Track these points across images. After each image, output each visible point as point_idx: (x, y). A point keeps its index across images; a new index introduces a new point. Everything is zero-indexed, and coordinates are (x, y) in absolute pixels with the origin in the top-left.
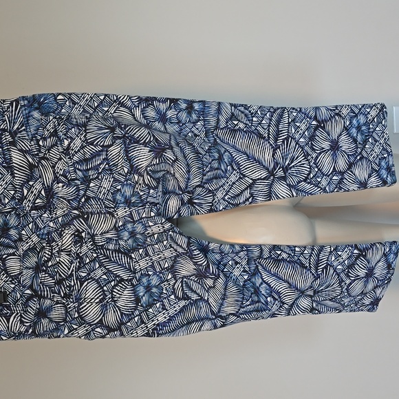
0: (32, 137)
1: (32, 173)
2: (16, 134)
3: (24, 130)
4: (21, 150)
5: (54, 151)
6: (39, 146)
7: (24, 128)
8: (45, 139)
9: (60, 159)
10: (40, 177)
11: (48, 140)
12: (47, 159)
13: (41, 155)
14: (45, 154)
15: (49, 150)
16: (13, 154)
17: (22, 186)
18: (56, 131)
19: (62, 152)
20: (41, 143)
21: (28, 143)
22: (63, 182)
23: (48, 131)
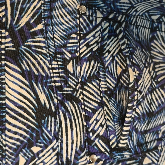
0: (56, 53)
1: (40, 126)
2: (25, 40)
3: (41, 31)
4: (27, 75)
5: (92, 86)
6: (67, 72)
7: (40, 27)
8: (78, 61)
9: (102, 104)
10: (56, 137)
11: (85, 65)
12: (78, 101)
13: (68, 90)
14: (75, 90)
15: (83, 84)
16: (8, 80)
17: (17, 151)
18: (101, 50)
19: (105, 92)
20: (70, 67)
21: (44, 62)
22: (100, 152)
23: (88, 45)
